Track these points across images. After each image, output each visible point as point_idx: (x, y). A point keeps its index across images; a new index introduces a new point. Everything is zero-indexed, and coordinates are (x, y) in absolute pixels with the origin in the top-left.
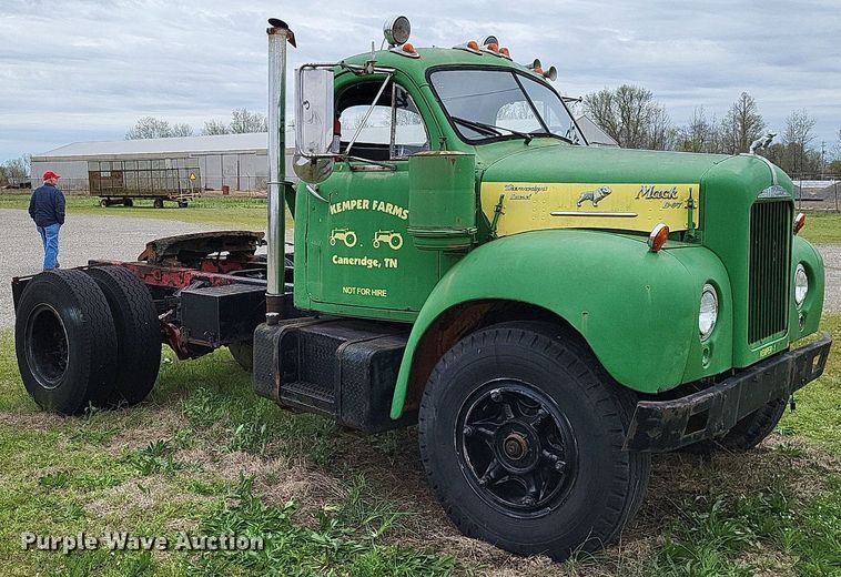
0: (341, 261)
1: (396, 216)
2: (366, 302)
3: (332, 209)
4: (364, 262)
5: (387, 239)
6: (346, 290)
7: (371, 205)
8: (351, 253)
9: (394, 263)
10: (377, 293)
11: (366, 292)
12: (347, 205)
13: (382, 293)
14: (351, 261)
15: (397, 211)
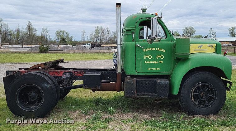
0: (147, 62)
1: (162, 51)
2: (154, 71)
3: (144, 50)
4: (154, 62)
5: (160, 57)
6: (149, 69)
7: (155, 49)
8: (150, 60)
9: (162, 62)
10: (157, 69)
11: (154, 69)
12: (148, 49)
13: (159, 69)
14: (150, 62)
15: (163, 50)
